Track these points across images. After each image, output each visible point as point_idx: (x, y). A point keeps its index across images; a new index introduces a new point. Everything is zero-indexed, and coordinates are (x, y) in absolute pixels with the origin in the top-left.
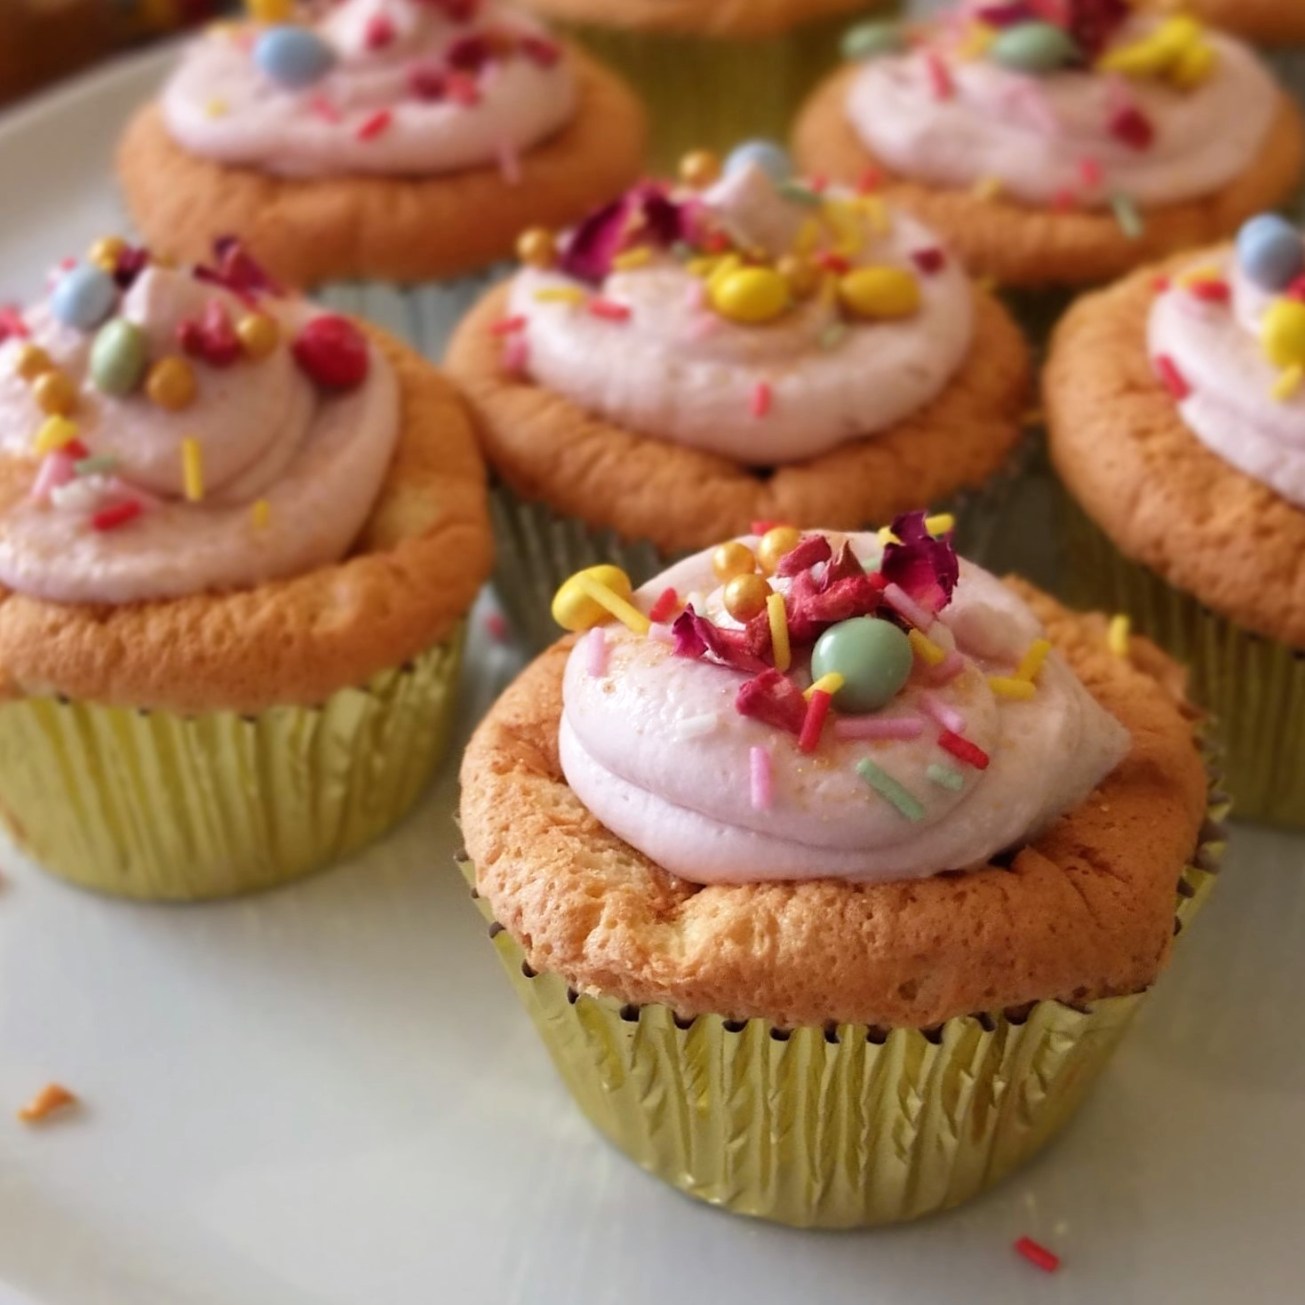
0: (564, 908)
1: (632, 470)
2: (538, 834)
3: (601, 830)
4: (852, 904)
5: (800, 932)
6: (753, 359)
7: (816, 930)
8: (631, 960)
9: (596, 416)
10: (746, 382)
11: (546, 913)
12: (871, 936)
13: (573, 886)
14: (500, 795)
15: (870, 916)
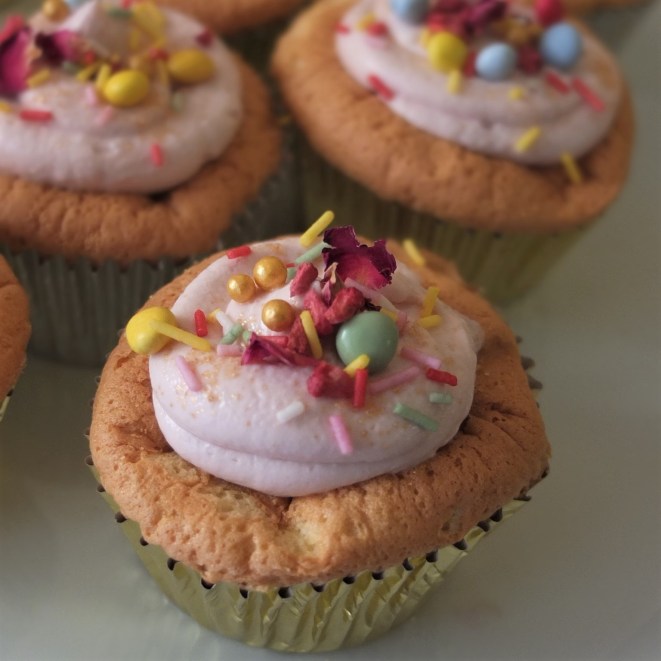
0: (229, 545)
1: (90, 219)
2: (183, 498)
3: (213, 480)
4: (403, 489)
5: (382, 516)
6: (141, 129)
7: (391, 512)
8: (288, 566)
9: (47, 186)
10: (143, 145)
11: (217, 551)
12: (422, 505)
13: (227, 529)
14: (142, 477)
15: (416, 492)
